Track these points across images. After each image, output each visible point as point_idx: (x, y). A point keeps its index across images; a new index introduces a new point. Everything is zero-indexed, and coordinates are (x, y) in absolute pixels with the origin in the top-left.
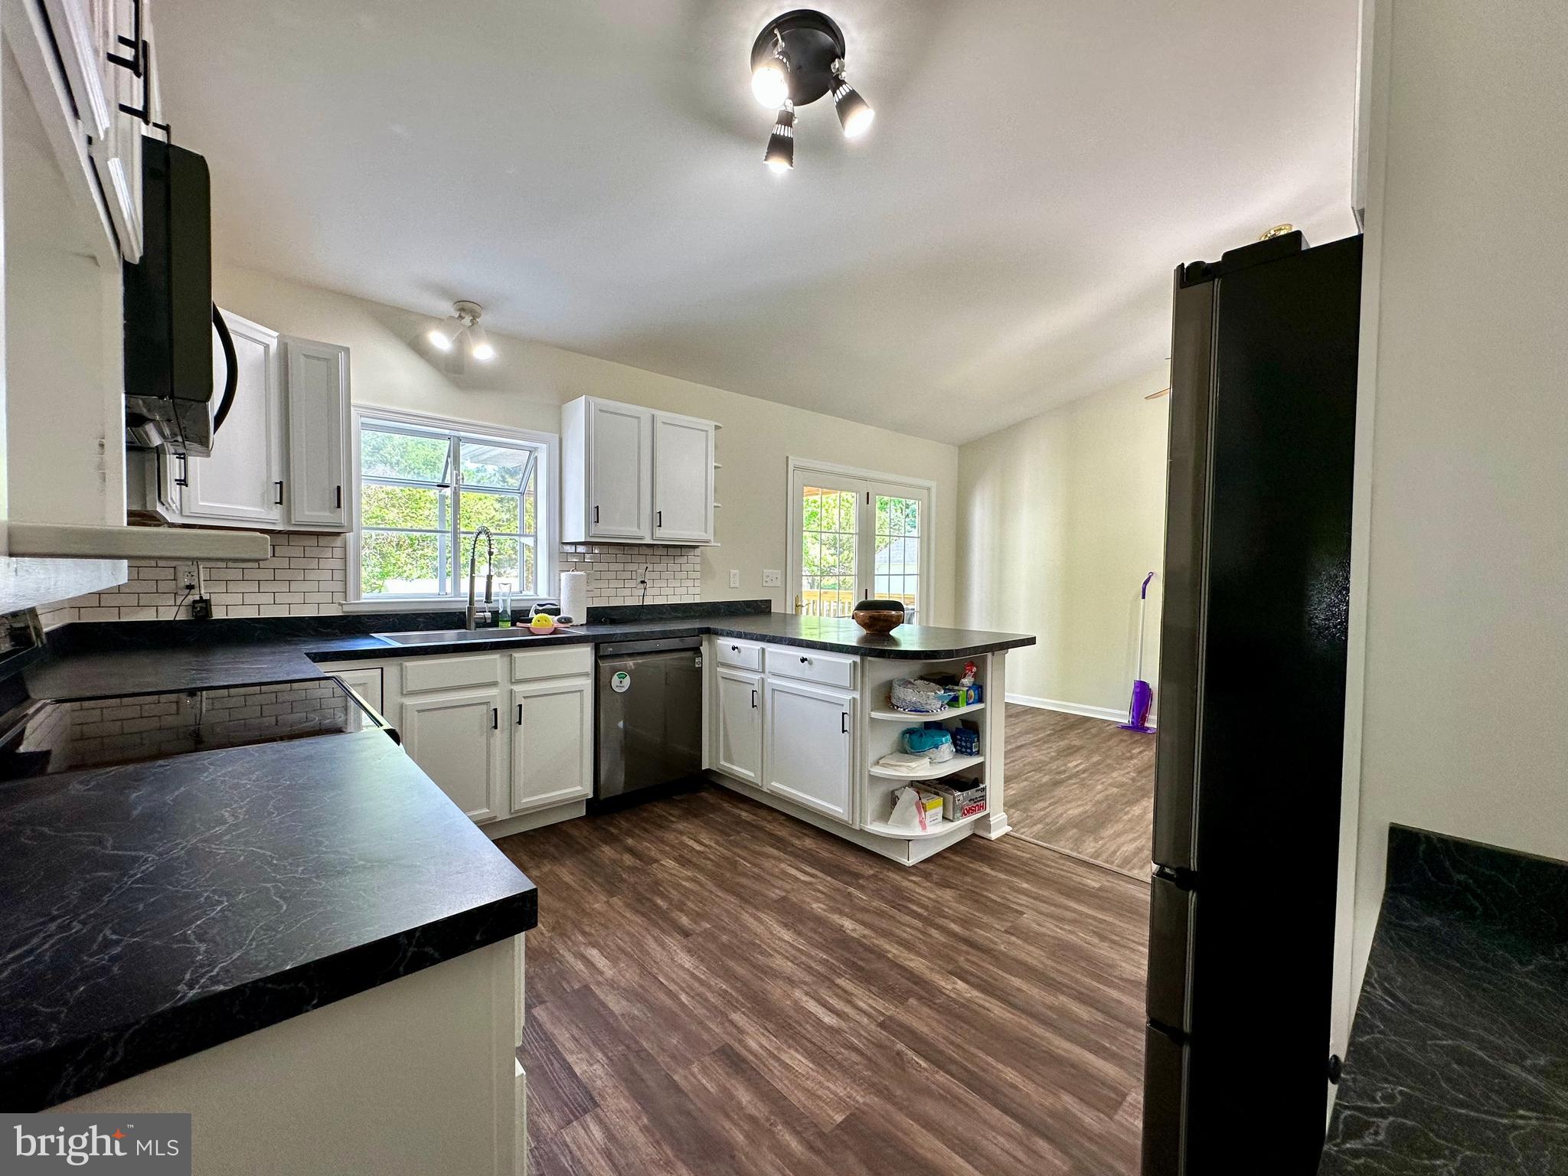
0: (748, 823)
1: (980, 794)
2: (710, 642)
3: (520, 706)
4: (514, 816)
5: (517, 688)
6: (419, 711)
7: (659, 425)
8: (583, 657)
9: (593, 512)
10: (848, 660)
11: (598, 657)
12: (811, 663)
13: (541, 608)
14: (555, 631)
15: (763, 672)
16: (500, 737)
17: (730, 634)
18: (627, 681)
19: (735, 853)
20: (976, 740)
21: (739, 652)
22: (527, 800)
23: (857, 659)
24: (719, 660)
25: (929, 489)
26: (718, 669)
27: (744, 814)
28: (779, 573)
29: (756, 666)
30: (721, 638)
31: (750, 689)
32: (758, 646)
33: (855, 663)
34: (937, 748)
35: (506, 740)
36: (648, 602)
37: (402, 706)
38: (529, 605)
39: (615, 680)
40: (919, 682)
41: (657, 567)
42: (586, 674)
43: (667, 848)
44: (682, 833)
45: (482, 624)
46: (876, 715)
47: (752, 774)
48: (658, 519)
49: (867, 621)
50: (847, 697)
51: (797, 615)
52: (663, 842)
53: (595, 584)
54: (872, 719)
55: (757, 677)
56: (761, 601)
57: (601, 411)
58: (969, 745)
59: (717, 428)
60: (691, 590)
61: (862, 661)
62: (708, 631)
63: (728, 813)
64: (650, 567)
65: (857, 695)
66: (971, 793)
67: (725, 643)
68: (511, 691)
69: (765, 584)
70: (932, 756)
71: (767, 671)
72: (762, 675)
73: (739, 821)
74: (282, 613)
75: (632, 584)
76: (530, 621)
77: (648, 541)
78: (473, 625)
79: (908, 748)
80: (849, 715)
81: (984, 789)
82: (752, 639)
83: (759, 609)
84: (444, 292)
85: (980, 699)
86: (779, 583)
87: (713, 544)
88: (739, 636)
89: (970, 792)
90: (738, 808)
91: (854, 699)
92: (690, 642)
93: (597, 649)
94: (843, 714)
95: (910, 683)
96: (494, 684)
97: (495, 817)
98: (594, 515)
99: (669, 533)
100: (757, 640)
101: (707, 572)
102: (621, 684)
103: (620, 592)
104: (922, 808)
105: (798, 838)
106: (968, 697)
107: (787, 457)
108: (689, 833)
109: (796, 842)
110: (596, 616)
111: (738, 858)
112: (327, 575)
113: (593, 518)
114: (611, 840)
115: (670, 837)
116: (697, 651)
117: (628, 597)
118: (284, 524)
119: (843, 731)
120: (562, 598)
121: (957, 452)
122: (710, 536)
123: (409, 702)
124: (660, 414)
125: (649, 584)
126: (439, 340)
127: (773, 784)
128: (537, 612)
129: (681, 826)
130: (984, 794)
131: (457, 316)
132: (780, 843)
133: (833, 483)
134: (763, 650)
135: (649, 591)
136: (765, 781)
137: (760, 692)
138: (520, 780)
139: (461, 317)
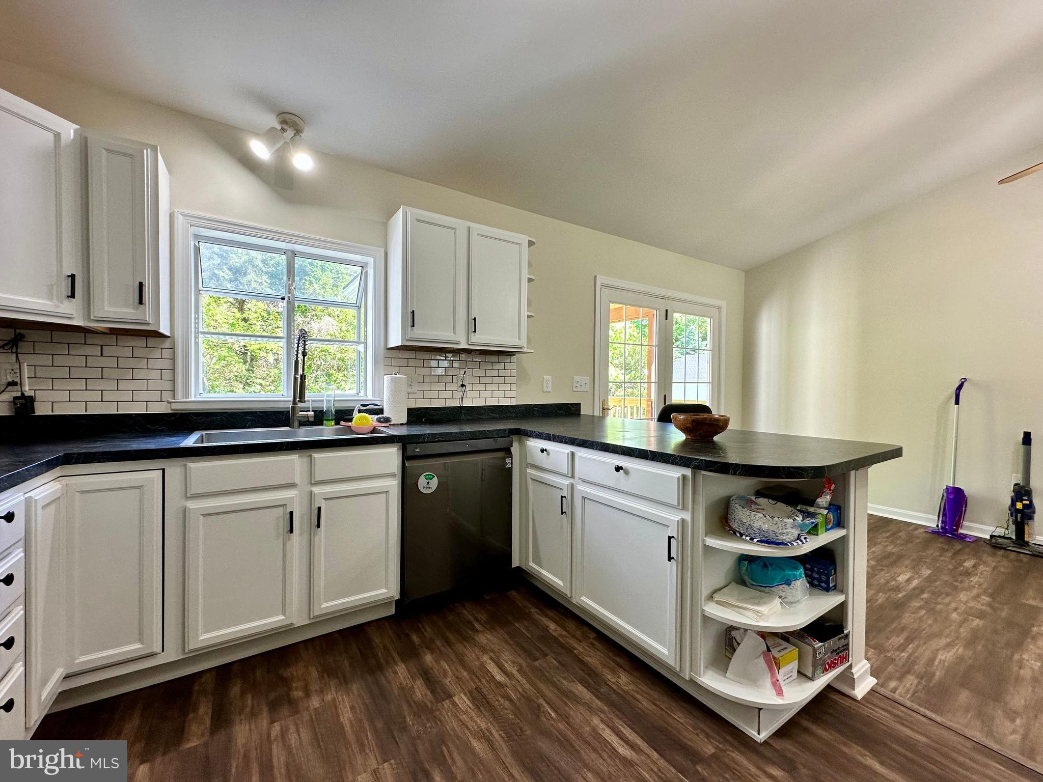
0: (555, 639)
1: (843, 642)
2: (521, 443)
3: (319, 509)
4: (314, 621)
5: (317, 490)
6: (204, 515)
7: (475, 238)
8: (391, 456)
9: (409, 316)
10: (675, 473)
11: (405, 458)
12: (627, 472)
13: (364, 408)
14: (374, 431)
15: (573, 477)
16: (297, 540)
17: (539, 436)
18: (435, 482)
19: (539, 691)
20: (833, 572)
21: (548, 454)
22: (327, 605)
23: (688, 472)
24: (528, 461)
25: (719, 308)
26: (529, 470)
27: (552, 626)
28: (587, 379)
29: (565, 469)
30: (531, 439)
31: (559, 494)
32: (567, 449)
33: (684, 477)
34: (789, 585)
35: (305, 542)
36: (467, 403)
37: (185, 511)
38: (354, 405)
39: (422, 482)
40: (762, 501)
41: (477, 372)
42: (393, 475)
43: (465, 674)
44: (484, 650)
45: (305, 423)
46: (712, 542)
47: (561, 583)
48: (473, 325)
49: (689, 425)
50: (674, 517)
51: (603, 418)
52: (462, 662)
53: (415, 388)
54: (707, 549)
55: (566, 482)
56: (572, 404)
57: (418, 220)
58: (824, 578)
59: (531, 243)
60: (508, 394)
61: (694, 474)
62: (518, 432)
63: (535, 623)
64: (469, 372)
65: (687, 516)
66: (832, 643)
67: (535, 444)
68: (311, 492)
69: (575, 389)
70: (783, 594)
71: (577, 475)
72: (572, 481)
73: (546, 637)
74: (110, 409)
75: (453, 387)
76: (351, 420)
77: (464, 345)
78: (296, 424)
79: (748, 580)
80: (677, 540)
81: (847, 636)
82: (561, 442)
83: (570, 411)
84: (265, 101)
85: (840, 523)
86: (588, 388)
87: (525, 350)
88: (548, 438)
89: (831, 641)
90: (546, 616)
91: (683, 520)
92: (501, 442)
93: (404, 450)
94: (670, 538)
95: (752, 502)
96: (292, 486)
97: (292, 624)
98: (411, 319)
99: (485, 338)
100: (566, 443)
101: (523, 377)
102: (428, 484)
103: (442, 394)
104: (774, 664)
105: (613, 671)
106: (827, 521)
107: (595, 276)
108: (493, 651)
109: (609, 677)
110: (416, 416)
111: (541, 701)
112: (156, 374)
113: (409, 323)
114: (410, 654)
115: (471, 654)
116: (508, 451)
117: (448, 399)
118: (84, 320)
119: (670, 559)
120: (385, 398)
121: (744, 275)
122: (523, 342)
123: (192, 505)
124: (477, 228)
125: (468, 387)
126: (260, 150)
127: (583, 598)
128: (360, 411)
129: (485, 638)
130: (847, 640)
131: (279, 128)
132: (591, 679)
133: (638, 299)
134: (573, 454)
135: (469, 394)
136: (573, 591)
137: (569, 498)
138: (320, 583)
139: (283, 130)
